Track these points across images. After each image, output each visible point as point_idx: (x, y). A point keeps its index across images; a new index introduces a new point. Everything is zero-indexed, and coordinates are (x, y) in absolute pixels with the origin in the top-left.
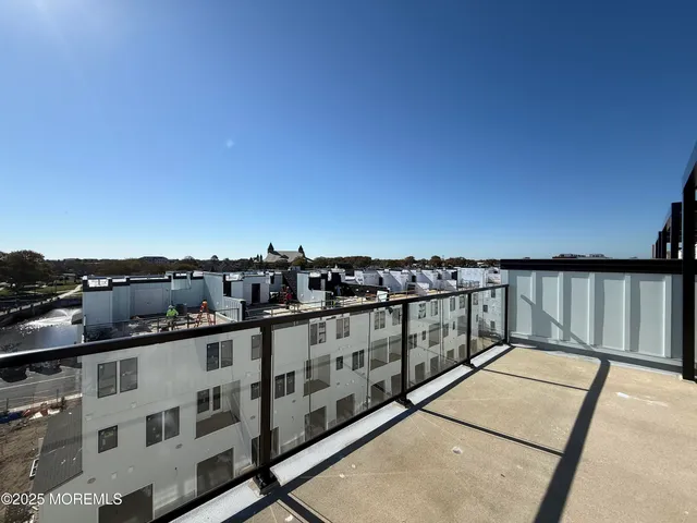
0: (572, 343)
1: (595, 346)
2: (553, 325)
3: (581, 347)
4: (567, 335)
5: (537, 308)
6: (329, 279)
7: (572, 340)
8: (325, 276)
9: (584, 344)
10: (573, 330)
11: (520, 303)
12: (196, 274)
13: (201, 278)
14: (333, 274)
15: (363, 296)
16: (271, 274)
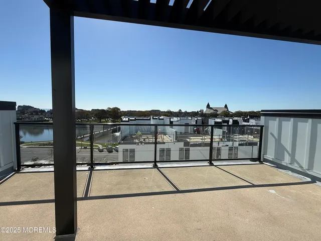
0: (295, 166)
1: (308, 170)
2: (285, 152)
3: (300, 169)
4: (293, 160)
5: (278, 141)
6: (230, 124)
7: (296, 165)
8: (228, 122)
9: (301, 167)
10: (296, 158)
11: (270, 138)
12: (162, 117)
13: (163, 119)
14: (233, 120)
15: (251, 135)
16: (196, 119)
